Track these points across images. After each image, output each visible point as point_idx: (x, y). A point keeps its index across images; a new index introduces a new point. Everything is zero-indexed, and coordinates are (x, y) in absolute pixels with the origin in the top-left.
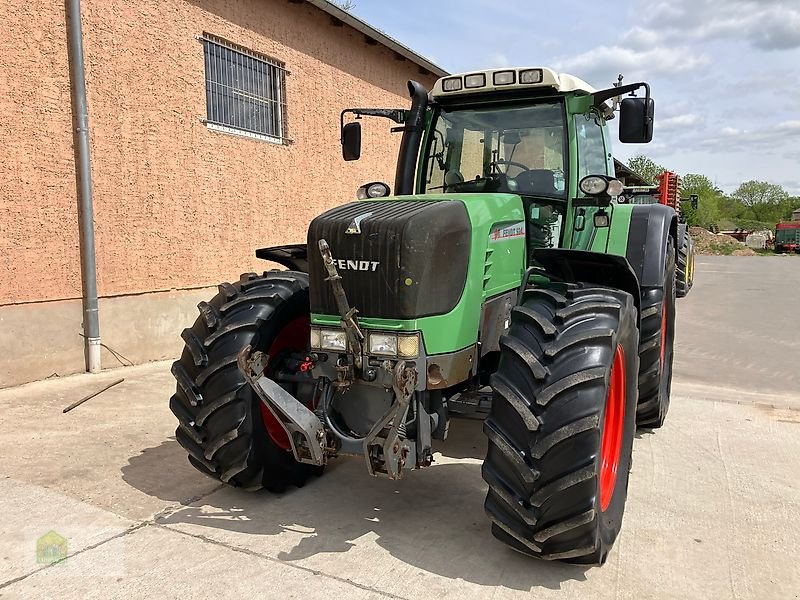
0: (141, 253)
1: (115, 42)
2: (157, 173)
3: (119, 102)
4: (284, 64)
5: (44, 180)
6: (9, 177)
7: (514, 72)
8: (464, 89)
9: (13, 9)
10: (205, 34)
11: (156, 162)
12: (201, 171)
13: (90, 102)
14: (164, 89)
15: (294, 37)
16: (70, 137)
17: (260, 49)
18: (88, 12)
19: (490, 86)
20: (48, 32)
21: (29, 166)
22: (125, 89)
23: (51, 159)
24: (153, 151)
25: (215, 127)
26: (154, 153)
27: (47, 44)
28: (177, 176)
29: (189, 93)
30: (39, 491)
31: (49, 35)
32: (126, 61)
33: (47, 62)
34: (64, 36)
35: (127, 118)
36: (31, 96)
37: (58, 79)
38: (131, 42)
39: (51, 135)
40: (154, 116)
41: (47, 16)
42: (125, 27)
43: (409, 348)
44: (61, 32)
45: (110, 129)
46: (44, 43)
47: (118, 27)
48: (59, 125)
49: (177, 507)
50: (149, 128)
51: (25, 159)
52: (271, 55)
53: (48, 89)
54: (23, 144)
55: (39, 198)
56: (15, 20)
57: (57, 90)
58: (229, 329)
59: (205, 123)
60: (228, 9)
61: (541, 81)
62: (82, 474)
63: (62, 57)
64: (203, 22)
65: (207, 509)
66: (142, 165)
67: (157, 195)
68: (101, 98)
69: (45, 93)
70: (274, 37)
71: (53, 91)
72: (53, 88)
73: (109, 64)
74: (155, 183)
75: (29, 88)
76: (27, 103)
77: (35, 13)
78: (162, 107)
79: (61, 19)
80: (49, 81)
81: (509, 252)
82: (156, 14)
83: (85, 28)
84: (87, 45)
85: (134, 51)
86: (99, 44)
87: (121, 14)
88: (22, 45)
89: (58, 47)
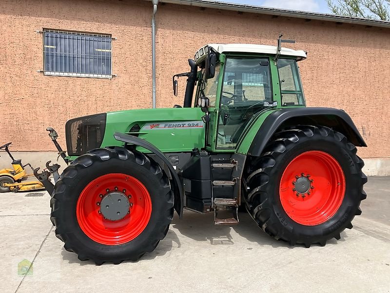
1: (172, 57)
7: (202, 49)
9: (133, 54)
13: (160, 81)
18: (162, 49)
20: (145, 59)
21: (135, 105)
23: (143, 102)
27: (144, 64)
32: (177, 63)
33: (144, 70)
34: (151, 60)
36: (137, 82)
37: (148, 75)
39: (144, 94)
41: (145, 54)
42: (177, 51)
47: (174, 51)
48: (147, 90)
51: (134, 103)
54: (134, 98)
56: (133, 58)
57: (148, 78)
60: (232, 31)
63: (150, 67)
69: (142, 80)
71: (145, 79)
73: (169, 66)
75: (137, 79)
76: (136, 84)
77: (140, 54)
80: (144, 76)
81: (172, 134)
82: (192, 42)
83: (160, 55)
84: (160, 61)
85: (181, 59)
86: (165, 59)
87: (176, 46)
88: (135, 66)
89: (148, 64)
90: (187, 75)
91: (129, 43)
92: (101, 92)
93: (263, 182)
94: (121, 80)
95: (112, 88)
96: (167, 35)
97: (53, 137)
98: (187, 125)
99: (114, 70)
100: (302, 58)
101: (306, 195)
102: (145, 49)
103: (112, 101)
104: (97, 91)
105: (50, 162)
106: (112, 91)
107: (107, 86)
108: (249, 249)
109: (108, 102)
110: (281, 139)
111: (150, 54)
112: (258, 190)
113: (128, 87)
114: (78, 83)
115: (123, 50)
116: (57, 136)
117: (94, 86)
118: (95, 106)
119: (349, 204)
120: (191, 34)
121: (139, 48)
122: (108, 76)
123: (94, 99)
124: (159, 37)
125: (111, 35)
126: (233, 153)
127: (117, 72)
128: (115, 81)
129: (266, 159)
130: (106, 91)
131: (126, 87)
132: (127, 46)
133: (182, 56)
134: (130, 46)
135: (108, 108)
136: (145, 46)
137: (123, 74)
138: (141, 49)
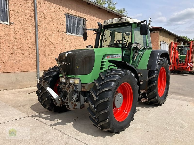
0: (50, 61)
1: (45, 16)
2: (54, 44)
3: (45, 29)
4: (86, 19)
5: (29, 46)
6: (21, 46)
7: (119, 19)
8: (109, 23)
10: (66, 13)
11: (54, 42)
12: (64, 43)
13: (39, 30)
14: (56, 26)
15: (89, 12)
16: (35, 37)
17: (80, 16)
18: (39, 11)
21: (26, 43)
22: (47, 26)
23: (30, 42)
24: (53, 39)
25: (68, 34)
27: (30, 18)
28: (59, 45)
29: (62, 27)
30: (13, 108)
31: (30, 16)
32: (47, 21)
33: (30, 22)
35: (47, 33)
36: (26, 29)
37: (32, 25)
38: (49, 16)
39: (30, 37)
40: (53, 32)
41: (30, 12)
43: (77, 82)
44: (33, 15)
45: (43, 35)
46: (29, 18)
47: (46, 13)
48: (32, 34)
49: (37, 114)
50: (52, 34)
52: (83, 17)
53: (30, 27)
54: (24, 39)
55: (28, 50)
56: (23, 13)
57: (32, 27)
58: (47, 77)
59: (66, 33)
60: (72, 7)
61: (125, 21)
62: (23, 106)
63: (33, 20)
64: (66, 10)
65: (43, 115)
66: (51, 42)
67: (54, 49)
68: (41, 28)
70: (83, 13)
73: (43, 21)
74: (53, 46)
75: (26, 27)
76: (25, 30)
77: (27, 11)
78: (55, 30)
79: (33, 12)
80: (30, 25)
82: (54, 10)
83: (38, 14)
84: (39, 18)
85: (49, 18)
86: (41, 17)
87: (47, 10)
88: (24, 18)
89: (32, 18)
90: (94, 30)
91: (20, 3)
92: (3, 33)
94: (16, 26)
95: (11, 31)
96: (42, 3)
102: (30, 9)
103: (11, 39)
106: (11, 33)
107: (7, 30)
109: (8, 41)
112: (154, 85)
113: (21, 31)
115: (16, 7)
120: (53, 5)
121: (26, 8)
122: (7, 23)
124: (38, 3)
127: (13, 21)
128: (12, 27)
130: (7, 33)
131: (20, 31)
132: (19, 5)
134: (21, 5)
135: (8, 44)
136: (30, 7)
137: (17, 23)
138: (27, 9)
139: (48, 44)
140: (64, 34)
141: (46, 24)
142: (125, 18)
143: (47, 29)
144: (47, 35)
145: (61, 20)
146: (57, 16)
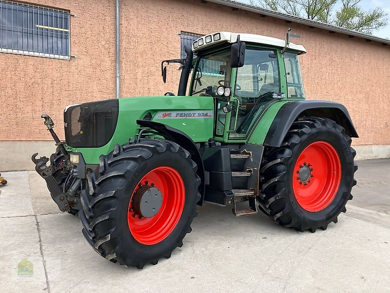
1: (137, 41)
2: (153, 92)
3: (137, 64)
5: (102, 96)
7: (211, 36)
8: (199, 47)
9: (94, 35)
10: (181, 31)
11: (153, 87)
13: (124, 66)
15: (236, 26)
18: (125, 31)
19: (205, 44)
20: (108, 41)
21: (97, 91)
22: (140, 59)
23: (106, 88)
24: (152, 83)
26: (152, 84)
27: (107, 46)
32: (141, 48)
33: (106, 52)
35: (140, 71)
36: (99, 65)
37: (111, 58)
38: (144, 40)
39: (106, 79)
41: (107, 36)
42: (141, 35)
43: (75, 159)
44: (113, 41)
45: (132, 75)
47: (138, 35)
48: (110, 75)
50: (150, 74)
51: (95, 88)
53: (106, 62)
54: (95, 83)
56: (95, 38)
57: (110, 62)
60: (196, 20)
61: (220, 39)
63: (112, 50)
64: (181, 27)
66: (146, 89)
68: (129, 63)
69: (105, 64)
71: (108, 63)
72: (108, 61)
73: (133, 50)
75: (99, 62)
76: (97, 68)
77: (103, 35)
80: (107, 59)
81: (184, 124)
82: (157, 27)
83: (124, 38)
84: (124, 44)
85: (145, 43)
86: (129, 43)
87: (140, 30)
88: (96, 47)
89: (111, 46)
90: (180, 61)
91: (90, 22)
92: (59, 74)
93: (280, 172)
94: (81, 62)
95: (71, 70)
96: (131, 17)
97: (49, 126)
98: (197, 115)
99: (74, 51)
100: (302, 52)
101: (307, 183)
102: (108, 30)
103: (71, 85)
104: (54, 73)
105: (37, 154)
106: (72, 74)
107: (66, 69)
108: (264, 238)
110: (296, 131)
111: (113, 36)
112: (276, 180)
113: (89, 71)
114: (30, 63)
115: (83, 29)
116: (53, 124)
117: (51, 67)
118: (51, 90)
119: (344, 190)
120: (155, 18)
121: (101, 28)
122: (67, 57)
123: (50, 82)
124: (123, 18)
125: (69, 11)
126: (243, 144)
127: (76, 53)
128: (74, 63)
129: (282, 150)
130: (65, 74)
131: (87, 70)
132: (88, 25)
133: (146, 41)
134: (91, 26)
135: (66, 92)
136: (108, 27)
137: (83, 56)
138: (103, 30)
139: (142, 91)
140: (176, 73)
141: (137, 55)
142: (219, 33)
143: (140, 64)
144: (139, 76)
145: (169, 46)
146: (162, 40)
